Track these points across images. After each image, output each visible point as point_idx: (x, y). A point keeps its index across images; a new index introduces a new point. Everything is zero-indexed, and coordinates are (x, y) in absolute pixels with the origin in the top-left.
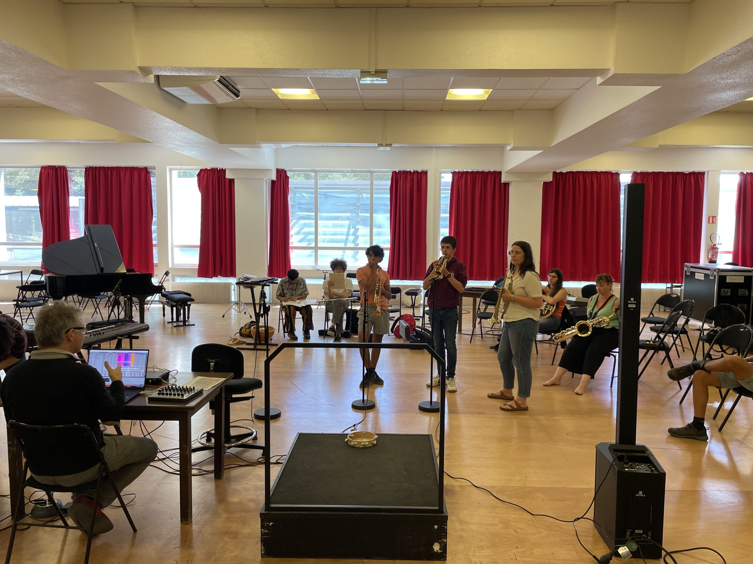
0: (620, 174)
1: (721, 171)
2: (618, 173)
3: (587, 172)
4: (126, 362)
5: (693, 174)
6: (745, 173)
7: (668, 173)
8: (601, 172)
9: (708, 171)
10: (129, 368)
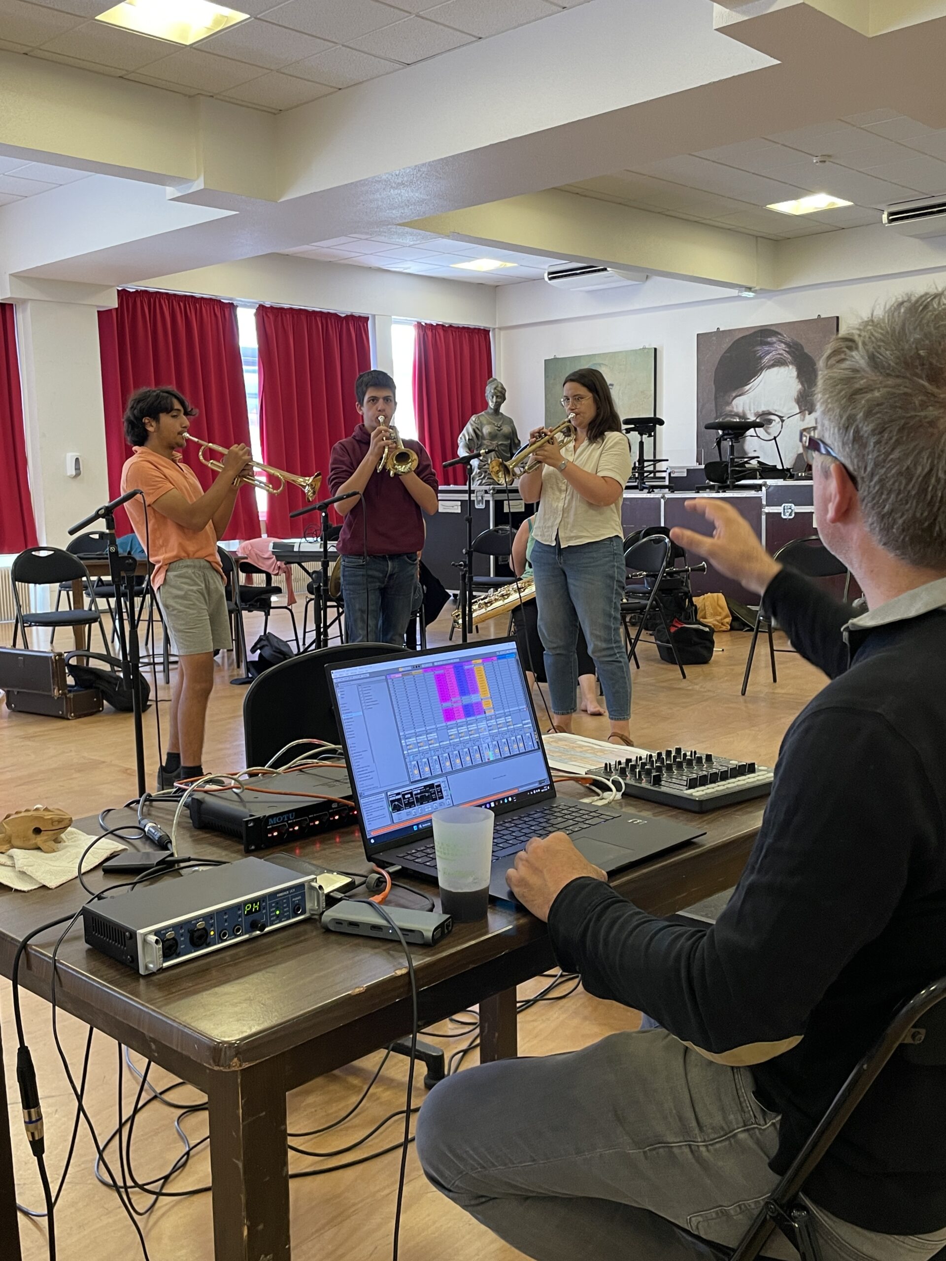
0: (237, 306)
1: (393, 317)
2: (232, 304)
3: (175, 295)
4: (466, 700)
5: (351, 318)
6: (423, 324)
7: (314, 312)
8: (202, 298)
9: (374, 316)
10: (483, 725)
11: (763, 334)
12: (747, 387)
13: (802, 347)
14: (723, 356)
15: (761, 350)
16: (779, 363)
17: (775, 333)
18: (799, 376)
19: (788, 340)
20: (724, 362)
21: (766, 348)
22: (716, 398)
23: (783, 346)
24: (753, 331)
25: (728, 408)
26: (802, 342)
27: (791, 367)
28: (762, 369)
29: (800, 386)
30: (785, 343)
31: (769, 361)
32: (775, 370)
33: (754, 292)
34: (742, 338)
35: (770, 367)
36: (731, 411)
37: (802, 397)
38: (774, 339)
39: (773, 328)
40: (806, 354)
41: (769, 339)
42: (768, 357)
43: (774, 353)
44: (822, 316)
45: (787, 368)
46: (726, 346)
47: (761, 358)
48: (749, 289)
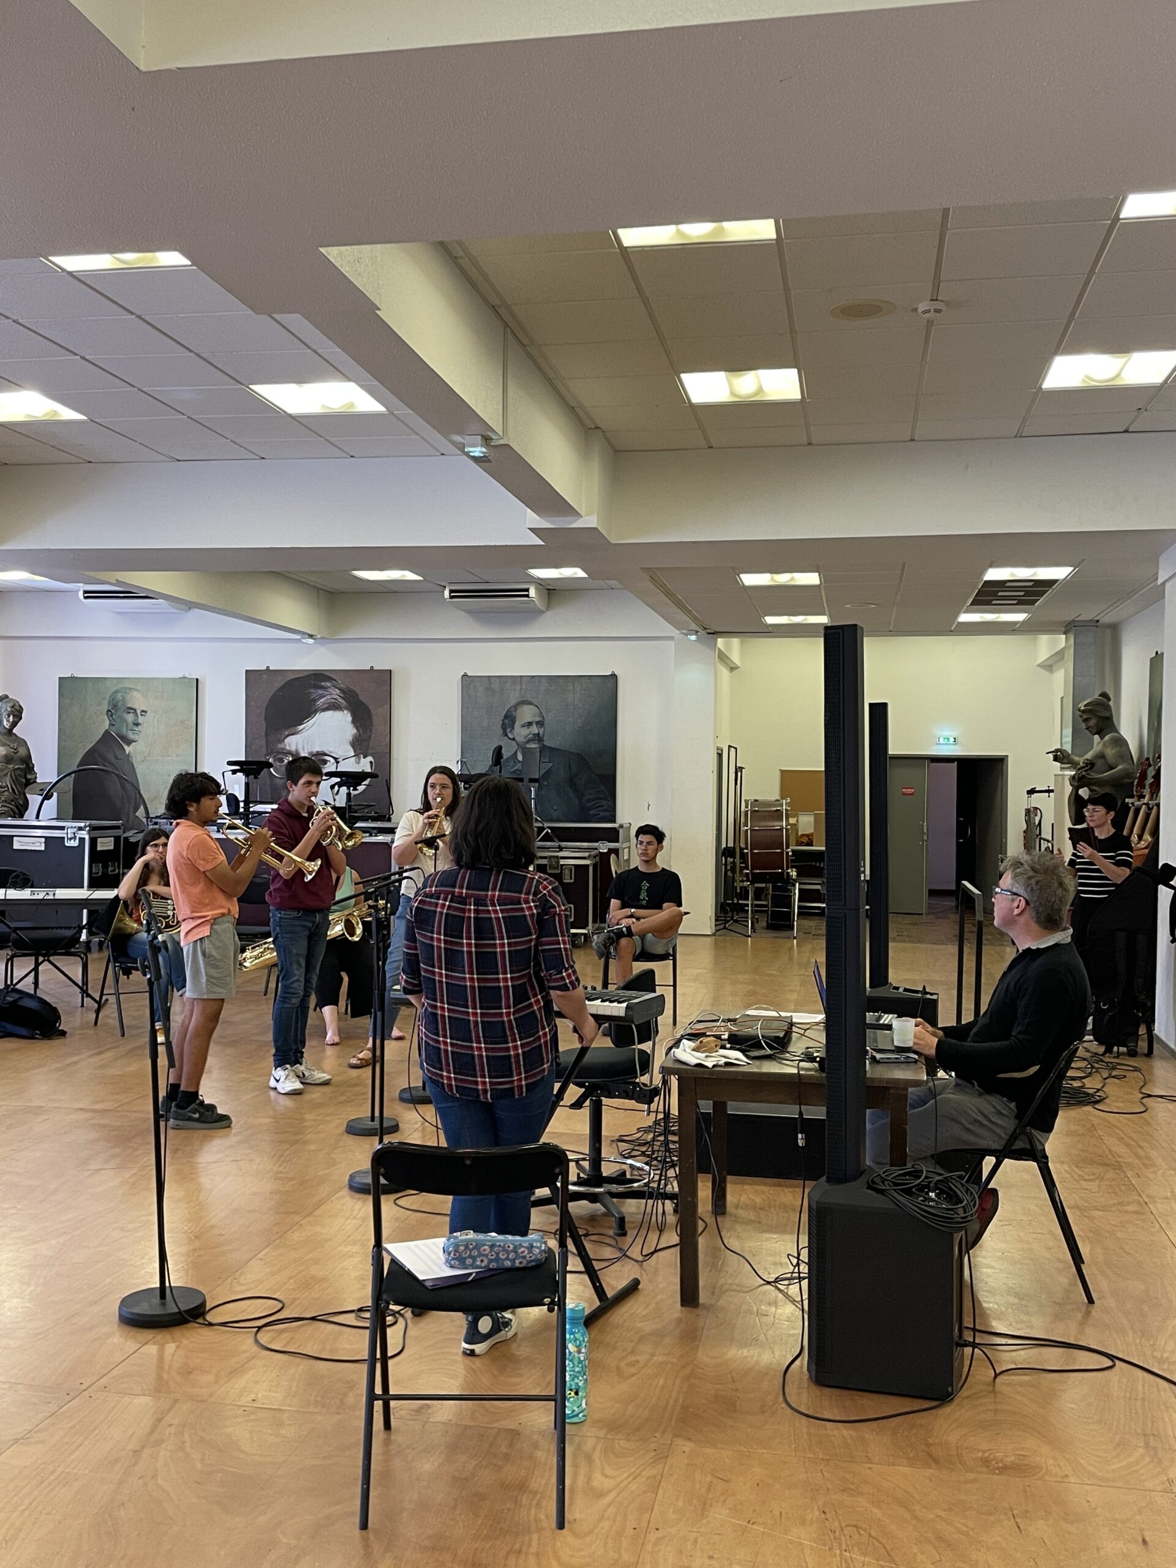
11: (318, 678)
12: (301, 727)
13: (357, 694)
14: (274, 695)
15: (315, 693)
16: (334, 707)
17: (330, 679)
18: (354, 722)
19: (343, 686)
20: (274, 701)
21: (321, 692)
22: (267, 735)
23: (338, 691)
24: (306, 674)
25: (280, 746)
26: (357, 690)
27: (345, 712)
28: (316, 712)
29: (355, 731)
30: (339, 689)
31: (324, 703)
32: (329, 713)
33: (315, 639)
34: (296, 679)
35: (324, 710)
36: (284, 749)
37: (357, 740)
38: (328, 684)
39: (327, 674)
40: (361, 701)
41: (323, 684)
42: (322, 700)
43: (328, 697)
44: (376, 668)
45: (341, 713)
46: (277, 685)
47: (315, 700)
48: (311, 636)
